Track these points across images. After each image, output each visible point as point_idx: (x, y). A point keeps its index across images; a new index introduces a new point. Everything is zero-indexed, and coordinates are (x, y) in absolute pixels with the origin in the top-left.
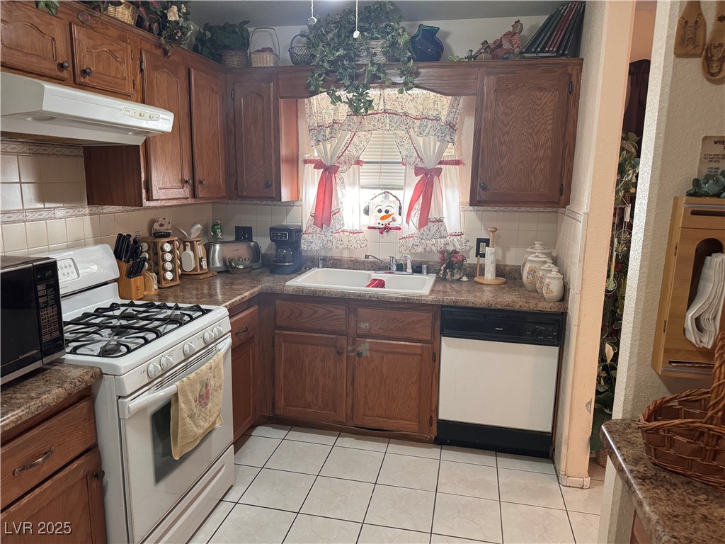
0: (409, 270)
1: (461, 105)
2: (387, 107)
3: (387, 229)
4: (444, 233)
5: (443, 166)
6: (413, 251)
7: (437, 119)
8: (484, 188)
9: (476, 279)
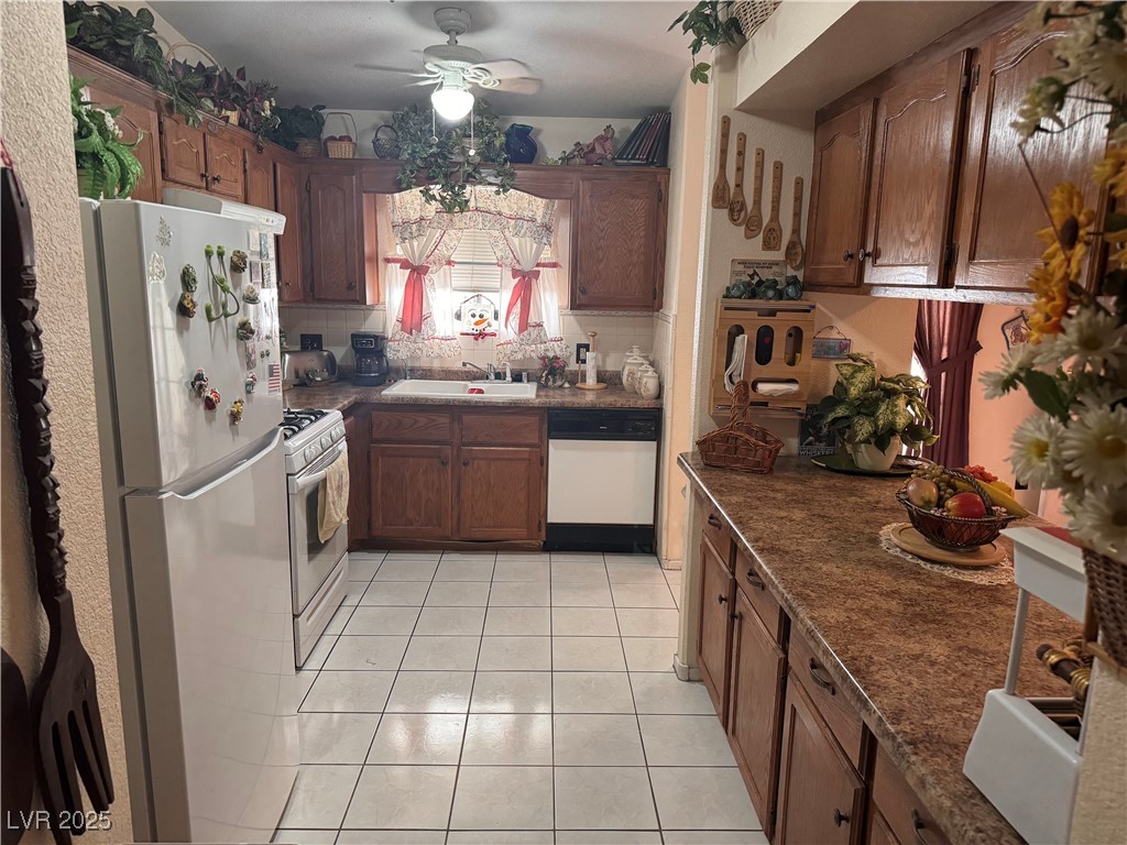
0: (509, 378)
1: (556, 206)
2: (479, 205)
3: (481, 335)
4: (544, 339)
5: (540, 269)
6: (512, 358)
7: (533, 220)
8: (584, 292)
9: (578, 385)
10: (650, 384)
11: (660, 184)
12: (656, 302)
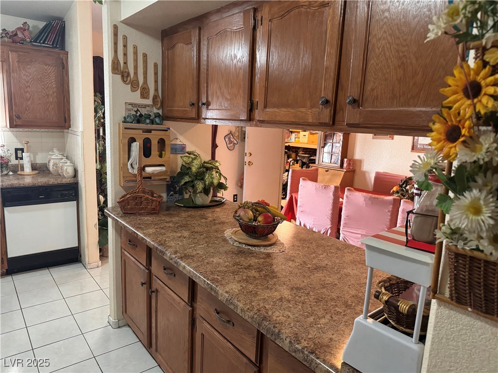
8: (18, 117)
9: (19, 173)
10: (68, 170)
11: (62, 59)
12: (67, 124)
